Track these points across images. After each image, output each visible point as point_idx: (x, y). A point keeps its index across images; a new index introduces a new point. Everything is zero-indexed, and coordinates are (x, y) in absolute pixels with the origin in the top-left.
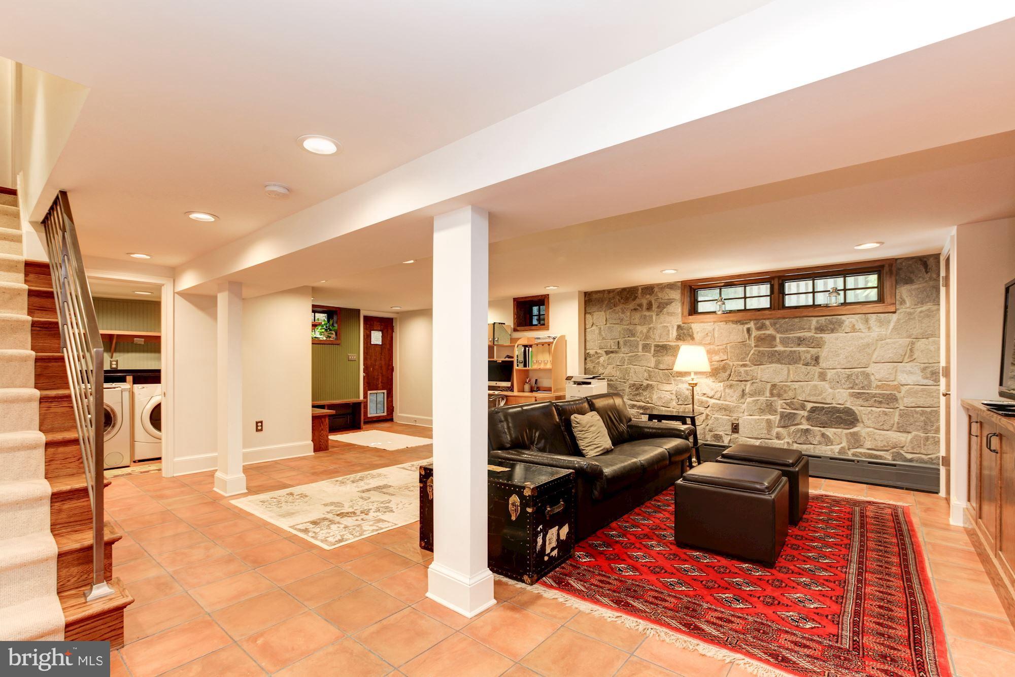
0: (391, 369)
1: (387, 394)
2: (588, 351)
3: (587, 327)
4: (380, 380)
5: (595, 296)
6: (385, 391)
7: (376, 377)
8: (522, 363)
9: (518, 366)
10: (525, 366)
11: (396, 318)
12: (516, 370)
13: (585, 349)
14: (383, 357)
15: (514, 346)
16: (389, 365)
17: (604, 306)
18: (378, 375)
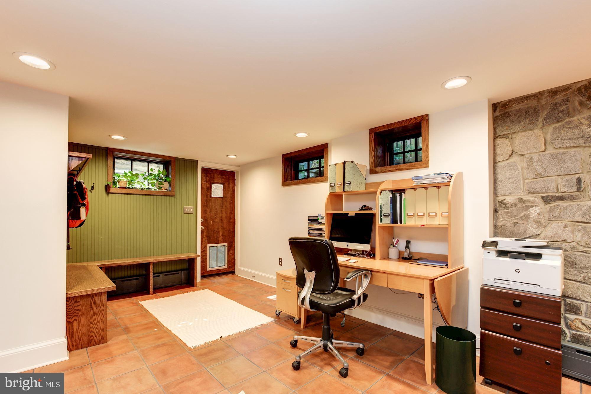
0: (232, 222)
1: (228, 247)
2: (500, 198)
3: (499, 159)
4: (221, 233)
5: (516, 107)
6: (226, 244)
7: (216, 230)
8: (388, 216)
9: (381, 221)
10: (394, 221)
11: (238, 172)
12: (379, 226)
13: (495, 194)
14: (224, 210)
15: (376, 192)
16: (230, 218)
17: (540, 119)
18: (218, 229)
